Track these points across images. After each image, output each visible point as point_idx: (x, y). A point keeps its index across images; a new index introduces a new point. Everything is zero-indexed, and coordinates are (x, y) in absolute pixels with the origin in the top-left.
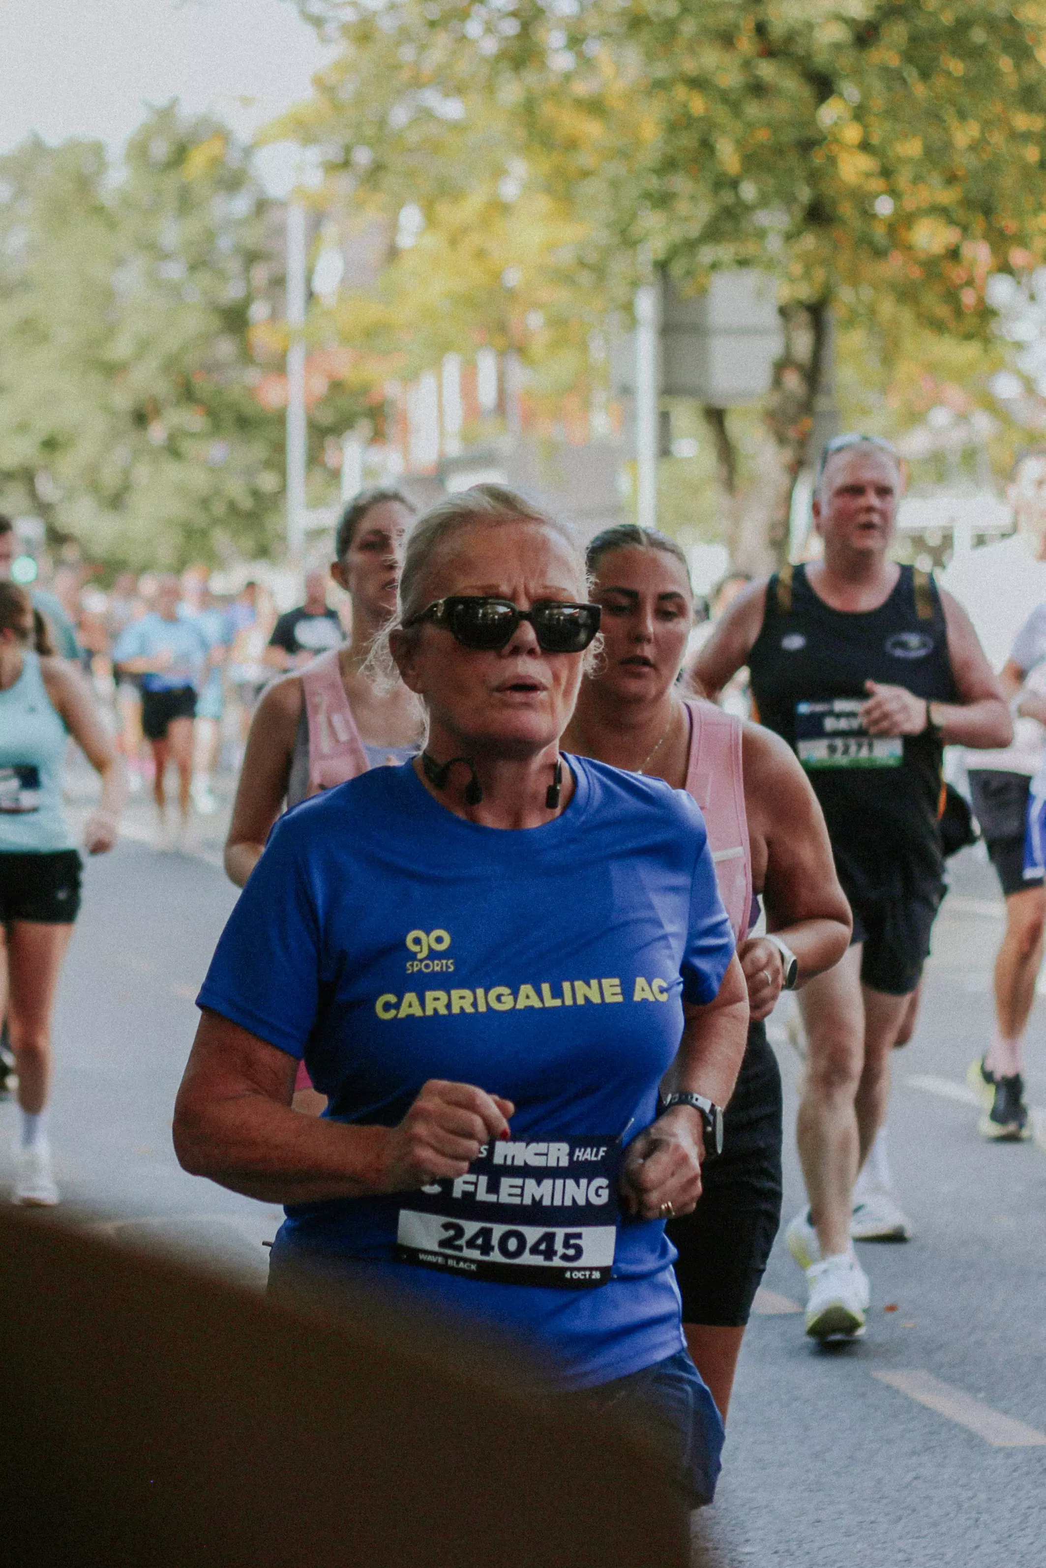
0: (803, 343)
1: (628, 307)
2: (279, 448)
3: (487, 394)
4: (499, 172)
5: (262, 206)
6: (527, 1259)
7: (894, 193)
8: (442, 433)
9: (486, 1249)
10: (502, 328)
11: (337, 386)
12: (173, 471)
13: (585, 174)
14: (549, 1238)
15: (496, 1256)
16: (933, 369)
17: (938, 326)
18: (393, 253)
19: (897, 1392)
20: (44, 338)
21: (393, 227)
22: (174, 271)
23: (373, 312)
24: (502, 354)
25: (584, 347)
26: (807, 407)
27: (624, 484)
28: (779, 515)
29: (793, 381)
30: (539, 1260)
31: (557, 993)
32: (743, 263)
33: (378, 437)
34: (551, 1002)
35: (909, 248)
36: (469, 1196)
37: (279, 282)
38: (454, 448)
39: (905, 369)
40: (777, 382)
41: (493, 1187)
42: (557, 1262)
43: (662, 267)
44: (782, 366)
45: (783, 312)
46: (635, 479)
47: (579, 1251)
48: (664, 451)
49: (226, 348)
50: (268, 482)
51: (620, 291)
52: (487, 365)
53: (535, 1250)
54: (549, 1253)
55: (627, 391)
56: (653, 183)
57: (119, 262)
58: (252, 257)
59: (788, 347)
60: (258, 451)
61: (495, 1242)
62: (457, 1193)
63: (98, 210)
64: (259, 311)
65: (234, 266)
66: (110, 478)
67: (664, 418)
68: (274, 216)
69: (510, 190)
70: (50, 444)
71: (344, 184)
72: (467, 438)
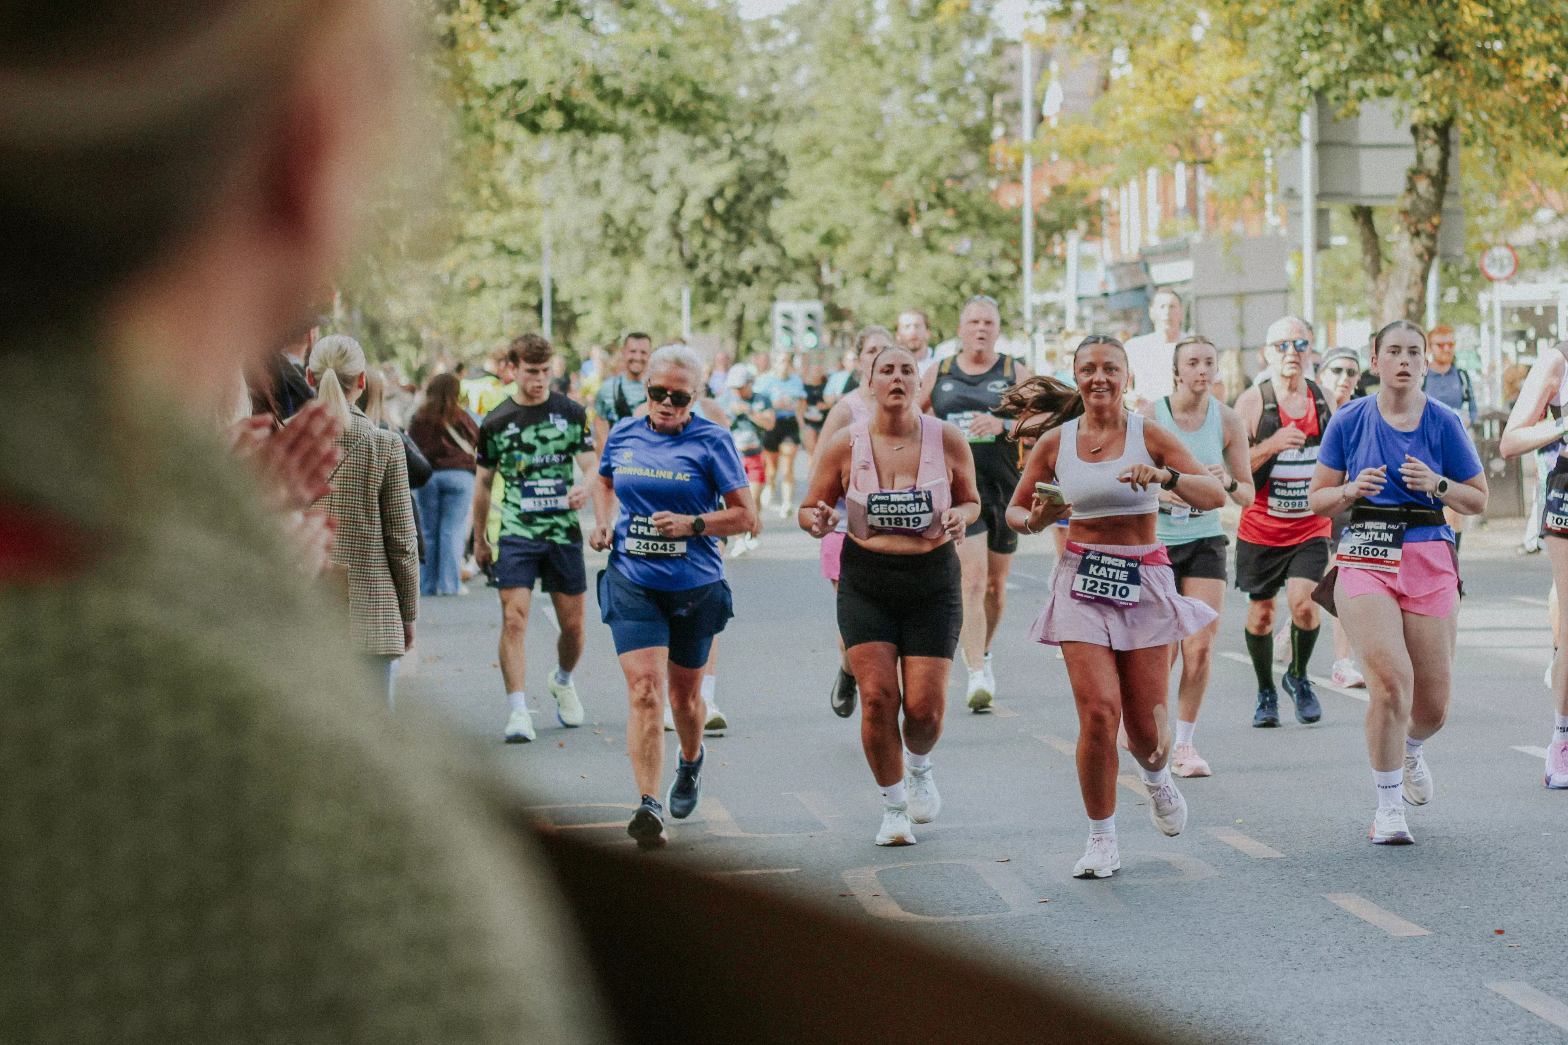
0: (1432, 154)
1: (1295, 127)
2: (1016, 241)
3: (1181, 199)
4: (1190, 20)
5: (999, 48)
6: (659, 551)
7: (1507, 37)
8: (1144, 228)
9: (648, 548)
10: (1193, 144)
11: (1059, 190)
12: (929, 260)
13: (1260, 20)
14: (665, 545)
15: (650, 551)
16: (1535, 176)
17: (1539, 142)
18: (1106, 85)
19: (1504, 999)
20: (825, 154)
21: (1107, 61)
22: (930, 99)
23: (1088, 132)
24: (1193, 165)
25: (1259, 158)
26: (1437, 206)
27: (1290, 268)
28: (1414, 294)
29: (1423, 186)
30: (663, 552)
31: (655, 473)
32: (1384, 93)
33: (1093, 233)
34: (653, 476)
35: (1518, 78)
36: (642, 533)
37: (1015, 107)
38: (1154, 241)
39: (1516, 176)
40: (1411, 189)
41: (649, 530)
42: (668, 552)
43: (1319, 94)
44: (1414, 174)
45: (1414, 130)
46: (1300, 265)
47: (674, 549)
48: (1322, 245)
49: (971, 161)
50: (1006, 268)
51: (1287, 115)
52: (1181, 173)
53: (661, 548)
54: (665, 549)
55: (1291, 194)
56: (1312, 28)
57: (886, 93)
58: (992, 90)
59: (1420, 158)
60: (997, 246)
61: (650, 546)
62: (639, 533)
63: (869, 51)
64: (998, 131)
65: (977, 95)
66: (879, 267)
67: (1321, 215)
68: (1011, 53)
69: (1197, 34)
70: (829, 239)
71: (1064, 28)
72: (1164, 235)
